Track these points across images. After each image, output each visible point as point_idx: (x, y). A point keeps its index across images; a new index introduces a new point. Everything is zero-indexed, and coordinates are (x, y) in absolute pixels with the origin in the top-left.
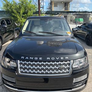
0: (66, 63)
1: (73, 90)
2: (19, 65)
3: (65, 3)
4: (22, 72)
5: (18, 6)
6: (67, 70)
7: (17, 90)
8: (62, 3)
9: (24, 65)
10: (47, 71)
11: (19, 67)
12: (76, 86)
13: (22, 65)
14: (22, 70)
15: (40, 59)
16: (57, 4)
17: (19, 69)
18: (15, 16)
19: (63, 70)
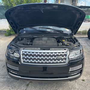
0: (63, 54)
1: (69, 78)
4: (24, 62)
6: (64, 60)
10: (46, 61)
11: (22, 57)
12: (72, 74)
13: (24, 56)
14: (24, 59)
19: (60, 60)
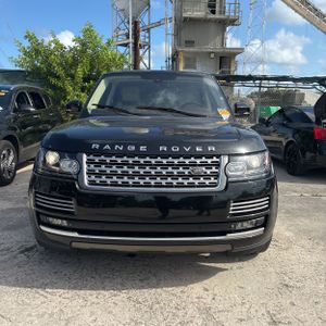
0: (209, 161)
1: (230, 236)
2: (85, 166)
3: (221, 58)
4: (92, 183)
5: (69, 56)
6: (212, 180)
7: (76, 235)
8: (212, 56)
9: (98, 165)
10: (158, 178)
11: (85, 171)
13: (92, 166)
14: (93, 177)
15: (143, 148)
16: (195, 59)
17: (86, 176)
18: (60, 84)
19: (202, 178)
